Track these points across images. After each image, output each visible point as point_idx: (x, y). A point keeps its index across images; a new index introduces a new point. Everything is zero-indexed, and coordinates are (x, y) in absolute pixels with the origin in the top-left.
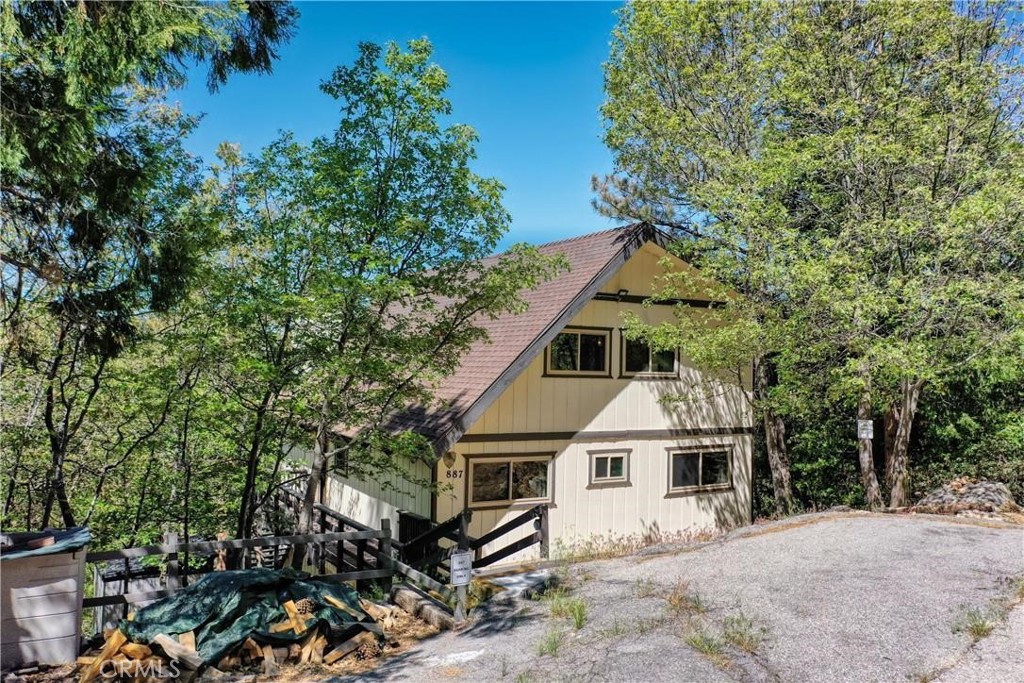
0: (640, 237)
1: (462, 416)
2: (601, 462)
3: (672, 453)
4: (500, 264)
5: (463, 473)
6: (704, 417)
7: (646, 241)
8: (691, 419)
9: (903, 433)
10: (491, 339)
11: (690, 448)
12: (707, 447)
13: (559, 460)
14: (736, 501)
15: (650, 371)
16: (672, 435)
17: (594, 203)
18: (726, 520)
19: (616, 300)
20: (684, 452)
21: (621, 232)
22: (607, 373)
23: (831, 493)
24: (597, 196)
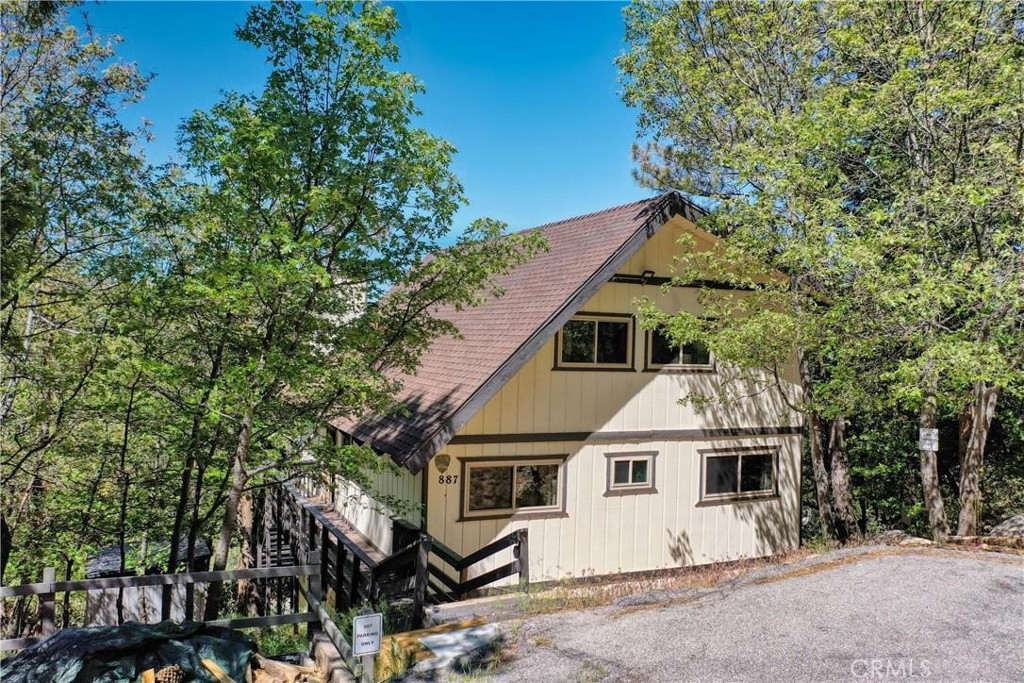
0: (667, 211)
1: (451, 417)
2: (621, 467)
3: (706, 455)
4: (458, 244)
5: (459, 478)
6: (743, 414)
7: (673, 215)
8: (729, 416)
9: (976, 445)
10: (461, 332)
11: (726, 450)
12: (747, 449)
13: (572, 463)
14: (781, 509)
15: (681, 364)
16: (706, 436)
17: (635, 174)
18: (769, 530)
19: (641, 283)
20: (720, 454)
21: (646, 205)
22: (629, 366)
23: (894, 502)
24: (638, 166)
